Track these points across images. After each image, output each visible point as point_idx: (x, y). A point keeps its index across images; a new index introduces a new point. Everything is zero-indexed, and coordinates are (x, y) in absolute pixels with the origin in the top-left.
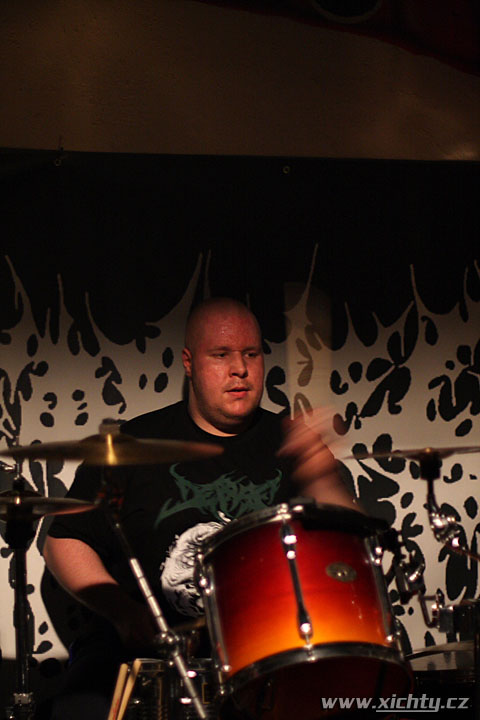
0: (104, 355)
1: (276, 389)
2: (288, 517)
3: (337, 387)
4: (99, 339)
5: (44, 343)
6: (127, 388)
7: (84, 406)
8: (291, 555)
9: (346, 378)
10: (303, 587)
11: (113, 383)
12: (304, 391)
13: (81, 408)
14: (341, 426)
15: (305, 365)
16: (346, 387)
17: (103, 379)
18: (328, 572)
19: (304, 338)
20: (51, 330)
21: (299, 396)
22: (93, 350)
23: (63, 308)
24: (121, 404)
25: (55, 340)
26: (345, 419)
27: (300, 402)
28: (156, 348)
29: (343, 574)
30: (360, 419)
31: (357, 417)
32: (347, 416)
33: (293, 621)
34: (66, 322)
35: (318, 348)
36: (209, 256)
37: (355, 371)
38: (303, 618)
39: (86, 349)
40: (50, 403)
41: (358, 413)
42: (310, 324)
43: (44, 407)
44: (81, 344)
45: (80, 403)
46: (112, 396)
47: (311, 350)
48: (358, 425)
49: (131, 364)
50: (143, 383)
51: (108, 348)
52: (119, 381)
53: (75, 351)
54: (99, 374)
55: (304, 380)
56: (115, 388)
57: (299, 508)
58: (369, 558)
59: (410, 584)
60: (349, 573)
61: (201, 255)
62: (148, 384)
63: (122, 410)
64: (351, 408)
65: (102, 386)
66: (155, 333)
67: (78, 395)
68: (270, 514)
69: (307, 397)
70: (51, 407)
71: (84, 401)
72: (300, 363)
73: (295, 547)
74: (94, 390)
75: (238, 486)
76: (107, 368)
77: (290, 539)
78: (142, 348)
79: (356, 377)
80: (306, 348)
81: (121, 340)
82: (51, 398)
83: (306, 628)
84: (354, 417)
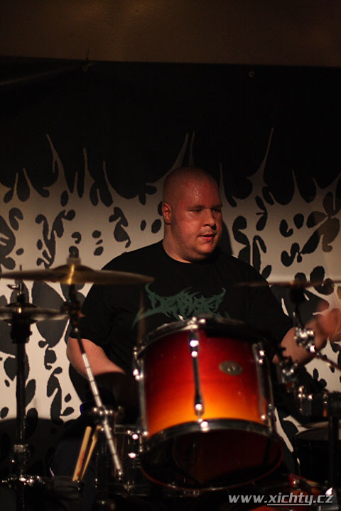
0: (117, 206)
1: (240, 232)
2: (195, 327)
3: (285, 231)
4: (111, 193)
5: (73, 197)
6: (132, 230)
7: (101, 241)
8: (194, 354)
9: (291, 225)
10: (201, 376)
11: (122, 226)
12: (260, 233)
13: (98, 243)
14: (287, 260)
15: (260, 216)
16: (291, 231)
17: (115, 223)
18: (221, 368)
19: (262, 197)
20: (78, 188)
21: (257, 238)
22: (108, 202)
23: (87, 172)
24: (127, 241)
25: (81, 195)
26: (290, 255)
27: (257, 242)
28: (153, 201)
29: (231, 369)
30: (302, 255)
31: (299, 254)
32: (291, 253)
33: (192, 401)
34: (89, 181)
35: (272, 203)
36: (194, 135)
37: (298, 221)
38: (198, 400)
39: (102, 201)
40: (76, 239)
41: (300, 250)
42: (266, 185)
43: (72, 242)
44: (99, 198)
45: (97, 240)
46: (120, 235)
47: (266, 204)
48: (300, 260)
49: (135, 213)
50: (143, 226)
51: (119, 201)
52: (126, 225)
53: (95, 203)
54: (112, 219)
55: (260, 226)
56: (123, 230)
57: (203, 321)
58: (254, 358)
59: (287, 378)
60: (237, 369)
61: (187, 135)
62: (146, 227)
63: (128, 245)
64: (295, 247)
65: (114, 228)
66: (152, 191)
67: (96, 234)
68: (183, 325)
69: (262, 238)
70: (77, 242)
71: (100, 238)
72: (258, 214)
73: (199, 349)
74: (108, 230)
75: (193, 298)
76: (118, 214)
77: (194, 343)
78: (143, 201)
79: (299, 225)
80: (263, 203)
81: (128, 195)
82: (77, 236)
83: (199, 407)
84: (297, 254)
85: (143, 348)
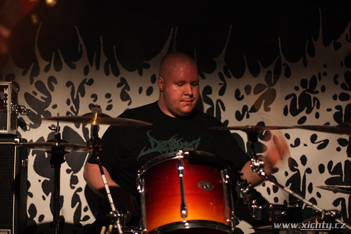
0: (122, 76)
1: (207, 97)
2: (182, 157)
3: (238, 97)
4: (120, 69)
5: (93, 69)
6: (133, 93)
7: (111, 101)
8: (181, 175)
9: (243, 93)
10: (185, 191)
11: (126, 90)
12: (221, 98)
13: (109, 102)
14: (239, 117)
15: (223, 85)
16: (243, 97)
17: (121, 88)
18: (199, 185)
19: (222, 72)
20: (96, 63)
21: (219, 101)
22: (116, 73)
23: (102, 53)
24: (129, 101)
25: (98, 68)
26: (241, 113)
27: (219, 104)
28: (148, 73)
29: (206, 186)
30: (249, 113)
31: (248, 112)
32: (243, 111)
33: (179, 208)
34: (104, 59)
35: (229, 77)
36: (177, 29)
37: (248, 89)
38: (183, 207)
39: (113, 73)
40: (94, 99)
41: (249, 110)
42: (226, 65)
43: (91, 101)
44: (110, 70)
45: (109, 100)
46: (125, 97)
47: (226, 78)
48: (248, 117)
49: (135, 81)
50: (140, 91)
51: (124, 73)
52: (129, 89)
53: (107, 74)
54: (119, 85)
55: (222, 93)
56: (127, 93)
57: (187, 153)
58: (222, 180)
59: (244, 194)
60: (210, 186)
61: (172, 29)
62: (143, 91)
63: (129, 104)
64: (245, 108)
65: (120, 92)
66: (147, 66)
67: (108, 96)
68: (173, 155)
69: (223, 101)
70: (95, 101)
71: (111, 98)
72: (220, 84)
73: (184, 171)
74: (116, 93)
75: (180, 143)
76: (123, 83)
77: (181, 168)
78: (141, 74)
79: (248, 93)
80: (223, 77)
81: (130, 69)
82: (95, 97)
83: (184, 212)
84: (246, 113)
85: (144, 171)
